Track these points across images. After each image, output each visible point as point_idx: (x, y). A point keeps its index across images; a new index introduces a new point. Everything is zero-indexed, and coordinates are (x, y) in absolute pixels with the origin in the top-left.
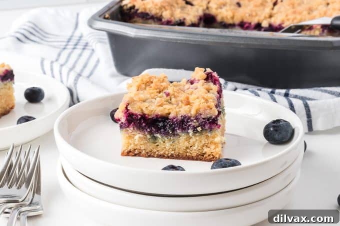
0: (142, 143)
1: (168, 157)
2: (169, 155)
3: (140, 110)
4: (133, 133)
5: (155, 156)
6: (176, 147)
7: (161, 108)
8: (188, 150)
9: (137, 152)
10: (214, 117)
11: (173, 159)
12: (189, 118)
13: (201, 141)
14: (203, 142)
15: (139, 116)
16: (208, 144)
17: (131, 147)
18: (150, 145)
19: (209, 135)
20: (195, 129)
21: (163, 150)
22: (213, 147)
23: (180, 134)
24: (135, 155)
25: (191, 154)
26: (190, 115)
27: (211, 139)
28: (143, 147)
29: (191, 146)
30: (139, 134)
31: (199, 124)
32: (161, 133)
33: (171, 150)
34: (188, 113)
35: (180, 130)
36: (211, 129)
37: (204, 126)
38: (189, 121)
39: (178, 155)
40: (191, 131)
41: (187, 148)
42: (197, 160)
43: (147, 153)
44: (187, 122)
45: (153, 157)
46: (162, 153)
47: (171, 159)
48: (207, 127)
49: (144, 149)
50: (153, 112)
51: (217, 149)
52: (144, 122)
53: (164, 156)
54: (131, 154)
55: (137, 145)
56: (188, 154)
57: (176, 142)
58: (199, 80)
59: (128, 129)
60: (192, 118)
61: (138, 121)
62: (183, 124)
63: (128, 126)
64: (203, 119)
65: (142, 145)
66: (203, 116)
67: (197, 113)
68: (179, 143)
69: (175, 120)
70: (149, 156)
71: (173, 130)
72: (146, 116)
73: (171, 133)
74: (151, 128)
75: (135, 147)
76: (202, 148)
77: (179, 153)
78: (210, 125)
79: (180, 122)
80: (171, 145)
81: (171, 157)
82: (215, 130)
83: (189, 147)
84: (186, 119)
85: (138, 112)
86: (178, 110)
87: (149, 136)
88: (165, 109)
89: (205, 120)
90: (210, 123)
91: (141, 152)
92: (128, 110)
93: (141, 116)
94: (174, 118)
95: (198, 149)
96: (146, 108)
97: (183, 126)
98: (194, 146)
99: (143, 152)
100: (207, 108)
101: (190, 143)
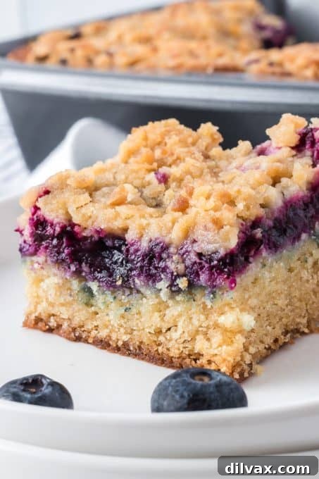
0: (62, 300)
1: (118, 349)
2: (120, 343)
3: (61, 212)
4: (44, 272)
5: (91, 340)
6: (133, 324)
8: (161, 338)
9: (53, 323)
10: (222, 252)
11: (129, 355)
12: (165, 248)
13: (191, 319)
14: (196, 323)
15: (58, 229)
16: (208, 327)
17: (42, 309)
18: (79, 310)
19: (209, 304)
20: (174, 278)
21: (107, 327)
22: (217, 338)
23: (142, 290)
24: (50, 330)
25: (168, 349)
26: (167, 240)
27: (214, 317)
28: (64, 313)
29: (169, 329)
30: (55, 275)
31: (186, 267)
33: (122, 330)
34: (164, 233)
35: (142, 278)
36: (213, 289)
37: (198, 275)
38: (164, 255)
39: (140, 347)
40: (163, 285)
41: (159, 332)
43: (74, 330)
44: (161, 259)
45: (86, 341)
46: (103, 334)
47: (124, 354)
48: (203, 278)
49: (69, 319)
50: (90, 222)
51: (224, 347)
52: (68, 246)
53: (109, 345)
54: (40, 324)
55: (52, 305)
56: (160, 349)
57: (134, 311)
58: (280, 148)
59: (35, 258)
60: (172, 250)
61: (55, 242)
62: (150, 263)
63: (35, 253)
64: (200, 255)
65: (62, 305)
66: (197, 248)
67: (186, 236)
68: (139, 313)
69: (134, 248)
70: (78, 339)
71: (126, 279)
72: (76, 229)
73: (119, 283)
74: (80, 263)
75: (50, 308)
76: (193, 339)
77: (141, 343)
78: (211, 274)
79: (145, 256)
80: (123, 317)
81: (123, 349)
82: (220, 293)
83: (164, 331)
84: (157, 249)
85: (57, 217)
86: (144, 222)
87: (75, 284)
88: (117, 215)
89: (201, 259)
90: (211, 268)
91: (61, 326)
92: (36, 208)
93: (63, 228)
94: (132, 245)
95: (182, 340)
96: (77, 208)
97: (150, 270)
98: (176, 331)
99: (65, 326)
100: (210, 225)
101: (166, 318)
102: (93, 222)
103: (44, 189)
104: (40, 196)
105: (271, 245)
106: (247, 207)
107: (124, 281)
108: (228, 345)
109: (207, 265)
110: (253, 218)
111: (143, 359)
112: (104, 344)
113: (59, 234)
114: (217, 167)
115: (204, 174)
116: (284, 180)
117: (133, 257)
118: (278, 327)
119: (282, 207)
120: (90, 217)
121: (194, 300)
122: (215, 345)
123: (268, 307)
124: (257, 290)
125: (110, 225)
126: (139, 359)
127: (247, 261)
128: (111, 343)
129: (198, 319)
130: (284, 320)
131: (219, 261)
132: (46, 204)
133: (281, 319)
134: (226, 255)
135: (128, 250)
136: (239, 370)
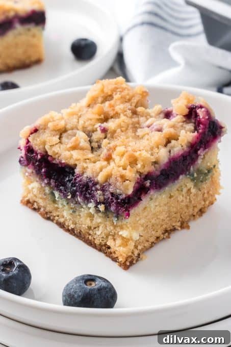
0: (40, 196)
1: (68, 230)
2: (70, 228)
3: (41, 147)
4: (32, 178)
5: (55, 221)
6: (76, 220)
7: (67, 154)
8: (91, 232)
9: (35, 206)
10: (124, 196)
11: (75, 236)
12: (95, 184)
13: (106, 226)
15: (40, 156)
16: (115, 234)
17: (30, 197)
18: (49, 204)
19: (115, 222)
20: (97, 203)
21: (63, 217)
22: (119, 242)
23: (82, 204)
24: (35, 209)
25: (94, 239)
26: (96, 180)
27: (117, 230)
28: (42, 203)
29: (95, 228)
30: (37, 181)
31: (105, 199)
32: (60, 191)
33: (71, 221)
35: (82, 198)
36: (118, 215)
37: (110, 206)
38: (94, 189)
39: (80, 233)
40: (92, 205)
41: (90, 228)
42: (100, 250)
43: (47, 213)
44: (92, 190)
45: (52, 221)
46: (62, 220)
47: (71, 234)
48: (113, 208)
50: (57, 156)
51: (122, 248)
52: (45, 167)
53: (64, 227)
54: (30, 205)
55: (35, 196)
56: (90, 237)
57: (77, 213)
58: (177, 115)
59: (26, 169)
60: (98, 187)
61: (37, 163)
62: (86, 190)
63: (28, 165)
64: (112, 194)
65: (41, 198)
66: (111, 189)
67: (106, 181)
68: (80, 215)
69: (78, 179)
70: (48, 219)
71: (74, 195)
72: (49, 158)
73: (69, 197)
74: (50, 180)
75: (35, 198)
76: (107, 237)
77: (81, 231)
78: (117, 207)
79: (84, 186)
80: (71, 214)
81: (72, 232)
82: (121, 218)
83: (92, 228)
84: (90, 184)
85: (39, 149)
86: (85, 165)
87: (47, 190)
88: (71, 157)
89: (112, 196)
90: (117, 203)
91: (40, 209)
92: (28, 142)
93: (43, 156)
94: (78, 177)
95: (101, 236)
96: (51, 146)
97: (86, 194)
98: (98, 230)
99: (42, 210)
100: (119, 179)
101: (94, 222)
102: (59, 157)
103: (34, 129)
104: (32, 133)
105: (158, 186)
106: (144, 166)
107: (72, 197)
108: (124, 247)
109: (115, 201)
110: (146, 173)
111: (81, 240)
112: (61, 225)
113: (40, 159)
114: (138, 123)
115: (129, 128)
116: (173, 142)
117: (77, 185)
118: (159, 231)
119: (167, 163)
120: (57, 153)
121: (108, 217)
122: (117, 245)
123: (153, 221)
124: (145, 214)
125: (67, 161)
126: (80, 239)
127: (140, 199)
128: (65, 226)
129: (110, 228)
130: (164, 227)
131: (122, 200)
132: (34, 139)
133: (162, 225)
134: (126, 198)
135: (75, 179)
136: (130, 260)
